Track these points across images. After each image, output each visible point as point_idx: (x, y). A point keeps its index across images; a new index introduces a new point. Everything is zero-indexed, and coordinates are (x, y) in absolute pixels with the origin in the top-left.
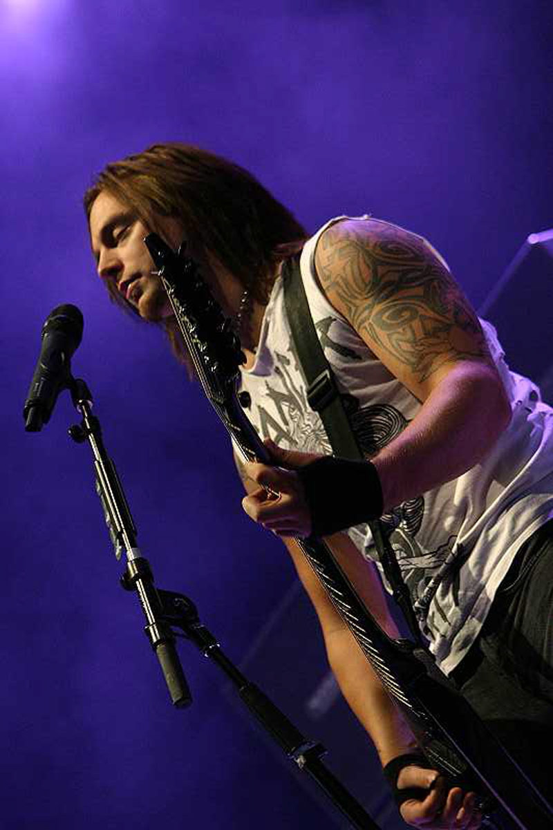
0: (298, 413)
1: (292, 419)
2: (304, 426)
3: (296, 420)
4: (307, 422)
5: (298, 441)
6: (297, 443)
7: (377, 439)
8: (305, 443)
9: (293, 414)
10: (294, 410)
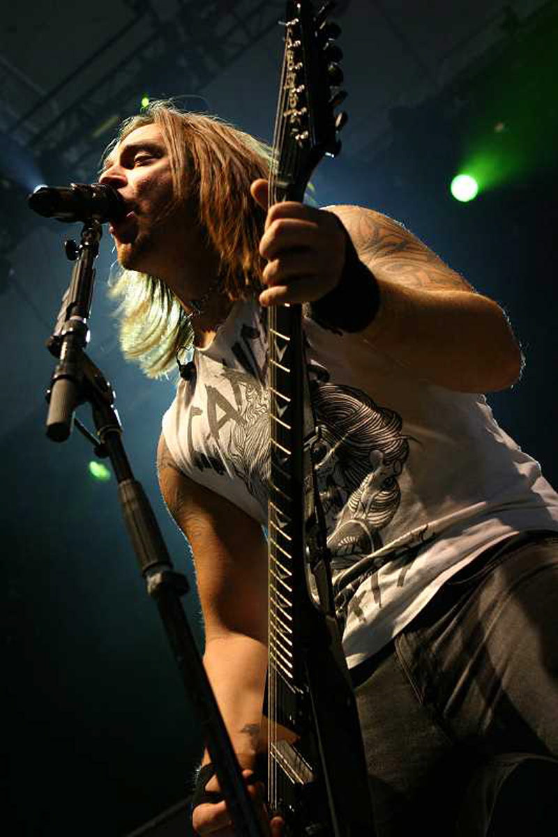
0: (256, 393)
1: (247, 398)
2: (258, 406)
3: (251, 400)
4: (263, 402)
5: (248, 420)
6: (246, 422)
7: (344, 416)
8: (255, 422)
9: (250, 394)
10: (251, 390)
